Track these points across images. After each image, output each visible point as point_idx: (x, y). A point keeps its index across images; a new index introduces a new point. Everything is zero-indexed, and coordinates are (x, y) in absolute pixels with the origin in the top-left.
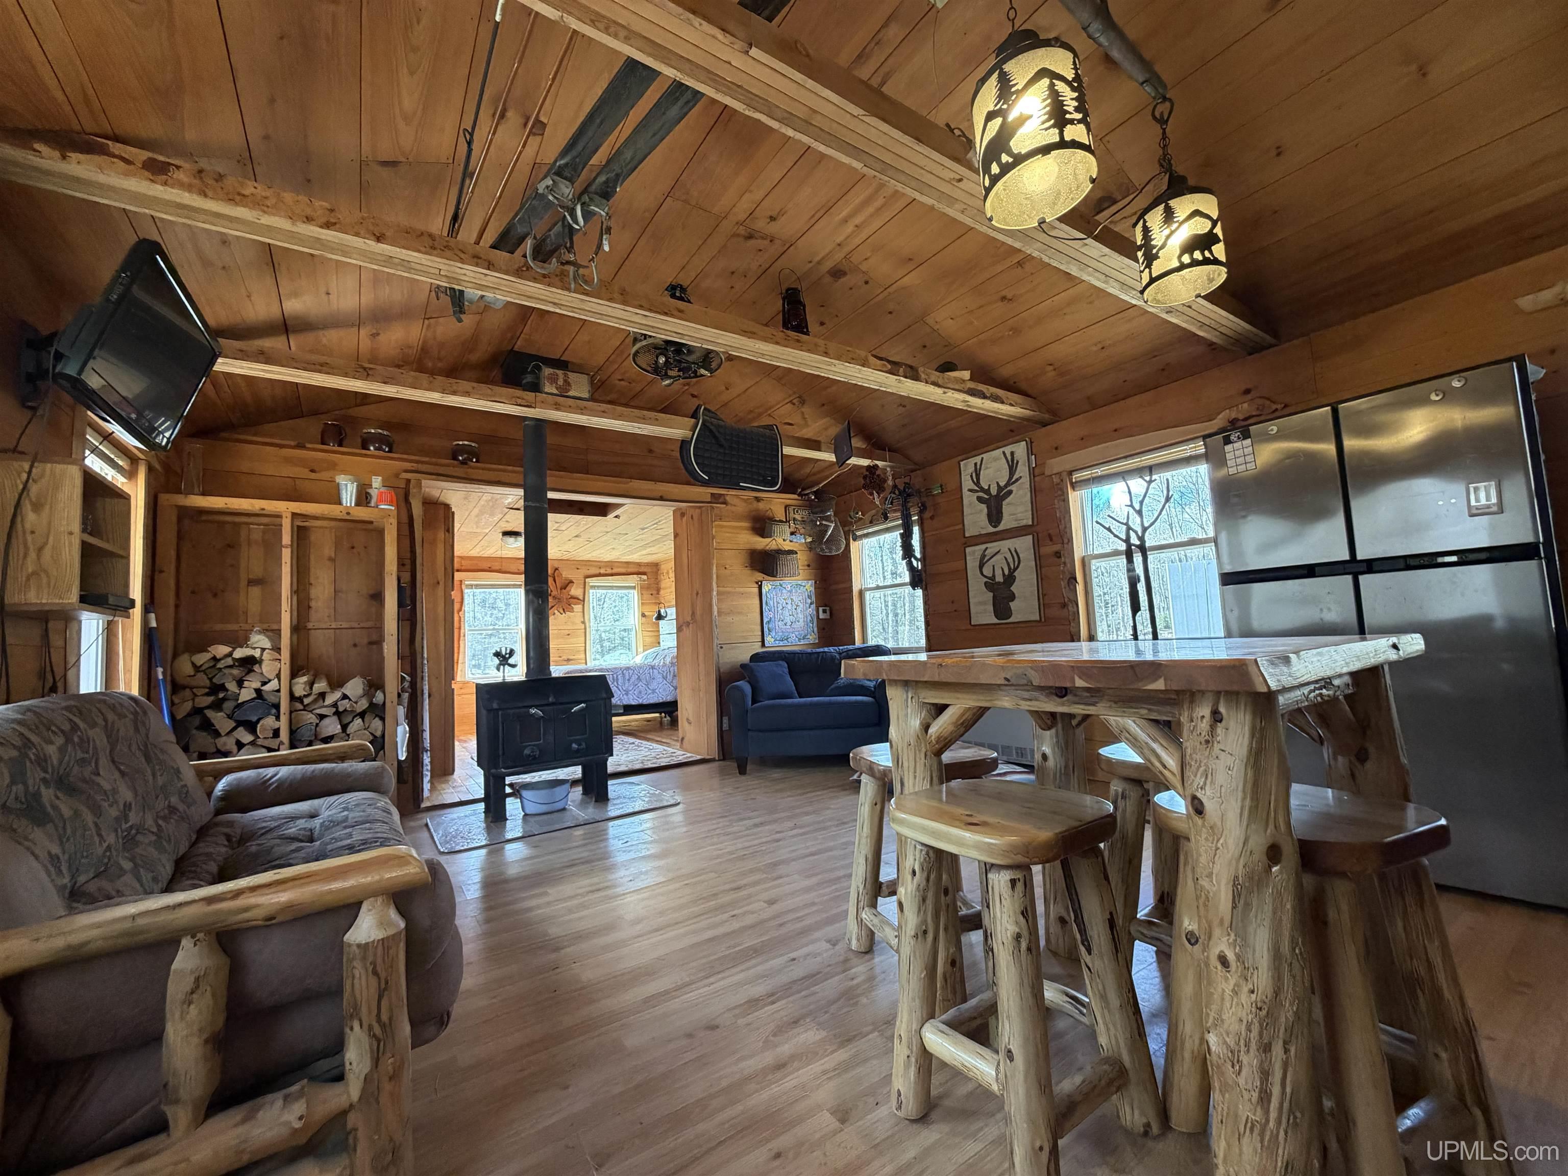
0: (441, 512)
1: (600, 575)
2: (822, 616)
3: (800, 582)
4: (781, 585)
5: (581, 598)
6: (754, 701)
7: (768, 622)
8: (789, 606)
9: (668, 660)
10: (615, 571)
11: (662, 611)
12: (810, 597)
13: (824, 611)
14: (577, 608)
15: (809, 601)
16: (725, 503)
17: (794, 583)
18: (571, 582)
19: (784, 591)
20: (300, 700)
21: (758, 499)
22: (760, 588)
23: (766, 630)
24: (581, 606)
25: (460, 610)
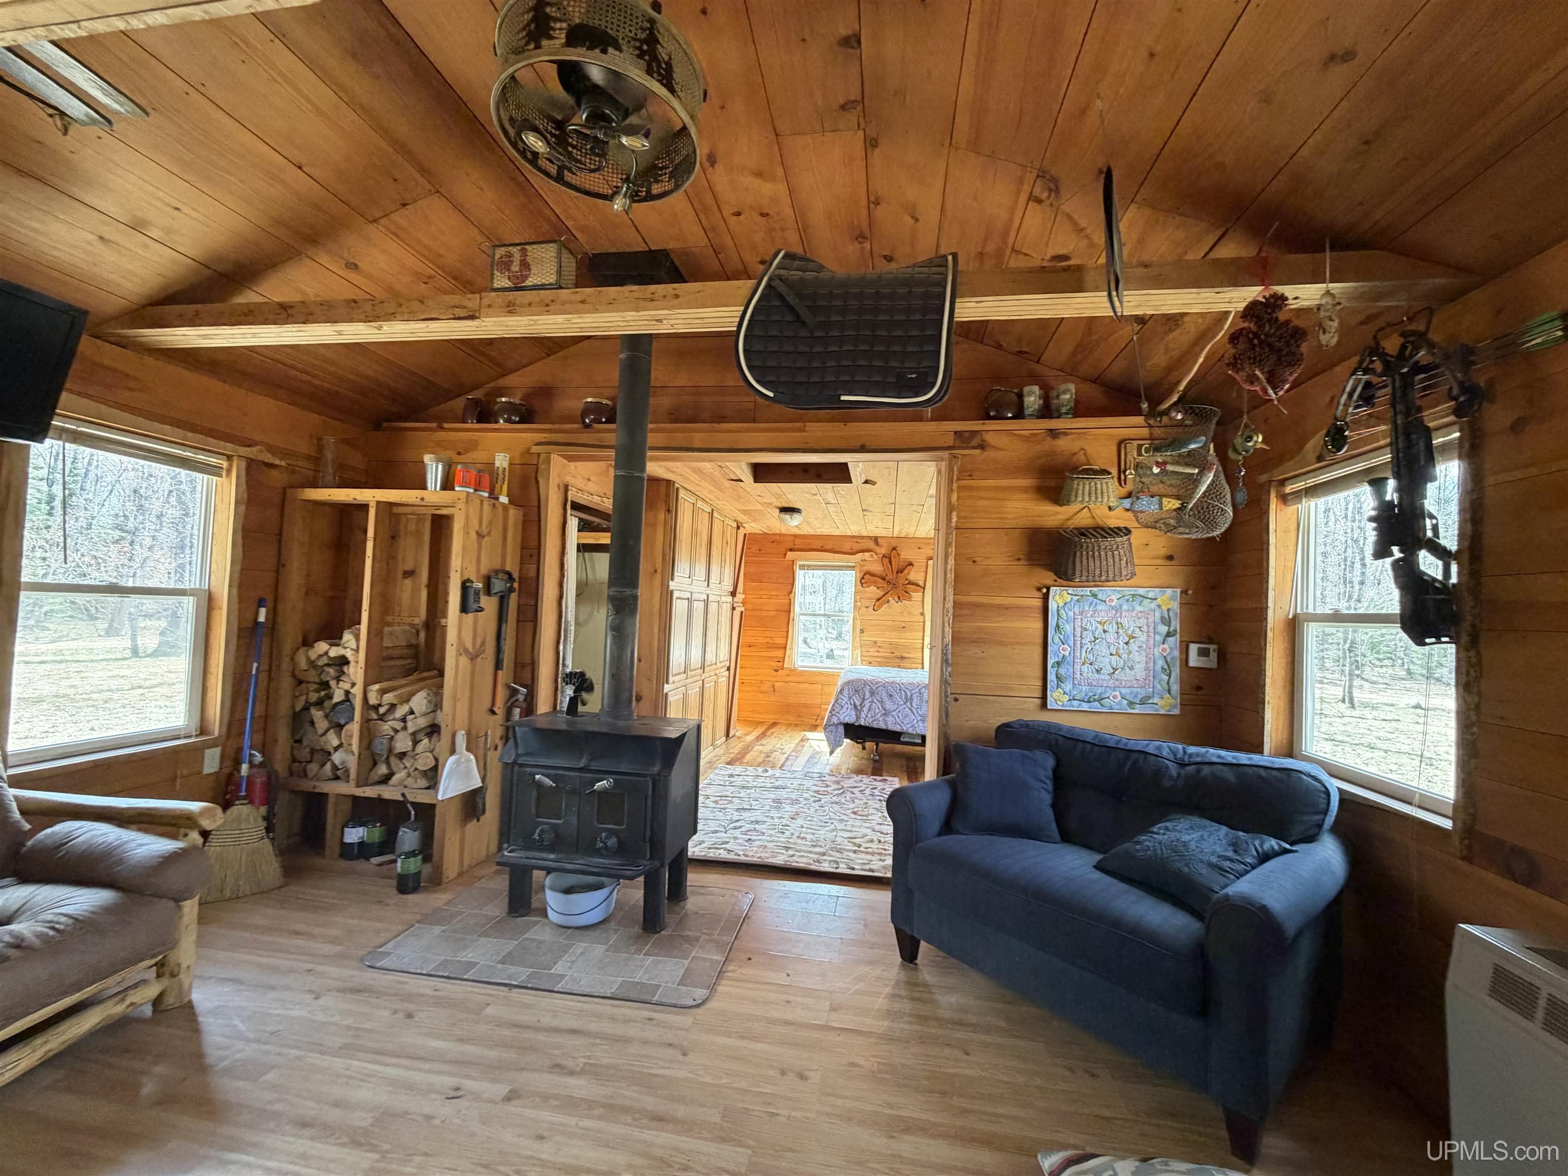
0: (663, 490)
2: (1194, 660)
3: (1141, 591)
4: (1094, 596)
5: (921, 584)
6: (947, 828)
7: (1058, 664)
8: (1111, 637)
12: (1166, 621)
13: (1203, 653)
14: (916, 596)
15: (1164, 629)
16: (982, 446)
17: (1128, 591)
18: (911, 564)
19: (1101, 607)
20: (376, 708)
21: (1054, 434)
22: (1046, 598)
23: (1051, 677)
24: (921, 594)
25: (791, 592)
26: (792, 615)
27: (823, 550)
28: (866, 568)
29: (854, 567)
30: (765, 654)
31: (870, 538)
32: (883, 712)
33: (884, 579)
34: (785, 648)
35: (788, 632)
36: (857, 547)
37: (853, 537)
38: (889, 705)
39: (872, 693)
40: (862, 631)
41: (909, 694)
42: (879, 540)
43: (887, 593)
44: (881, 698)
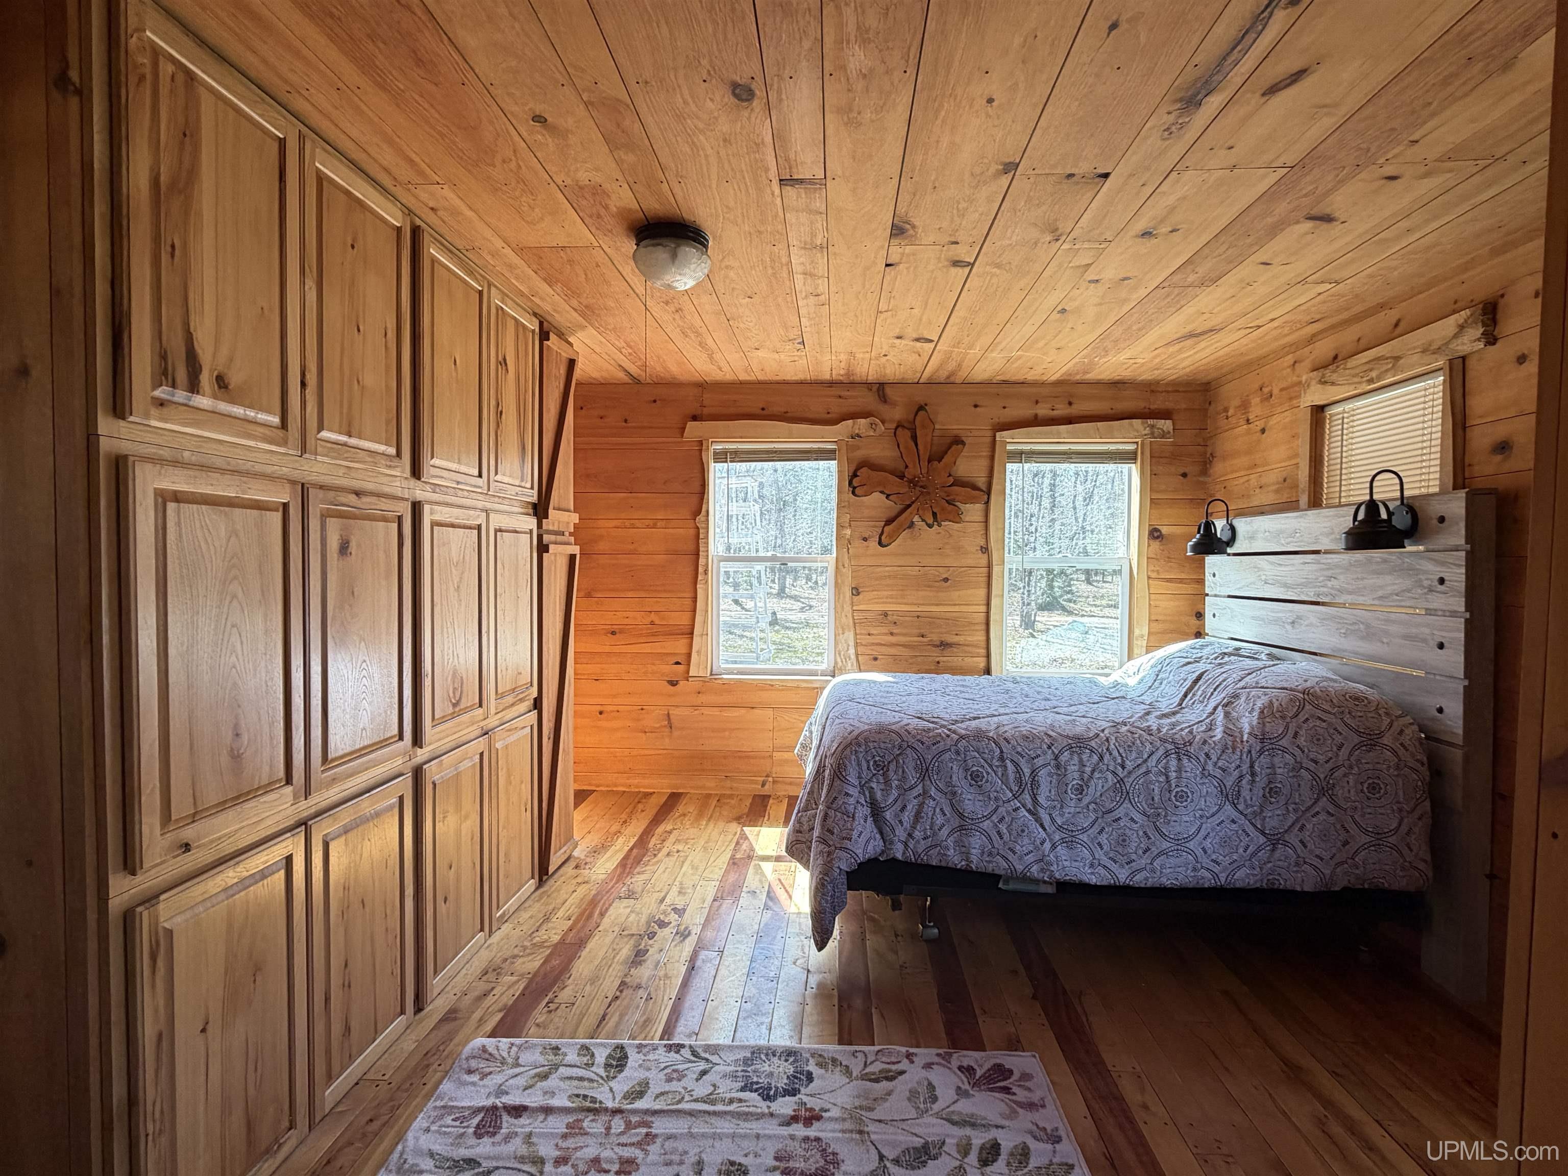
1: (1035, 422)
5: (981, 482)
9: (1247, 722)
10: (1076, 410)
11: (1220, 524)
14: (973, 511)
18: (958, 441)
24: (979, 507)
25: (698, 512)
26: (702, 561)
27: (764, 415)
28: (860, 454)
29: (833, 451)
30: (647, 648)
31: (868, 385)
32: (956, 822)
33: (902, 477)
34: (692, 633)
35: (695, 599)
36: (837, 408)
37: (831, 384)
38: (971, 802)
39: (924, 772)
40: (856, 591)
41: (1027, 771)
42: (888, 391)
43: (909, 506)
44: (949, 784)
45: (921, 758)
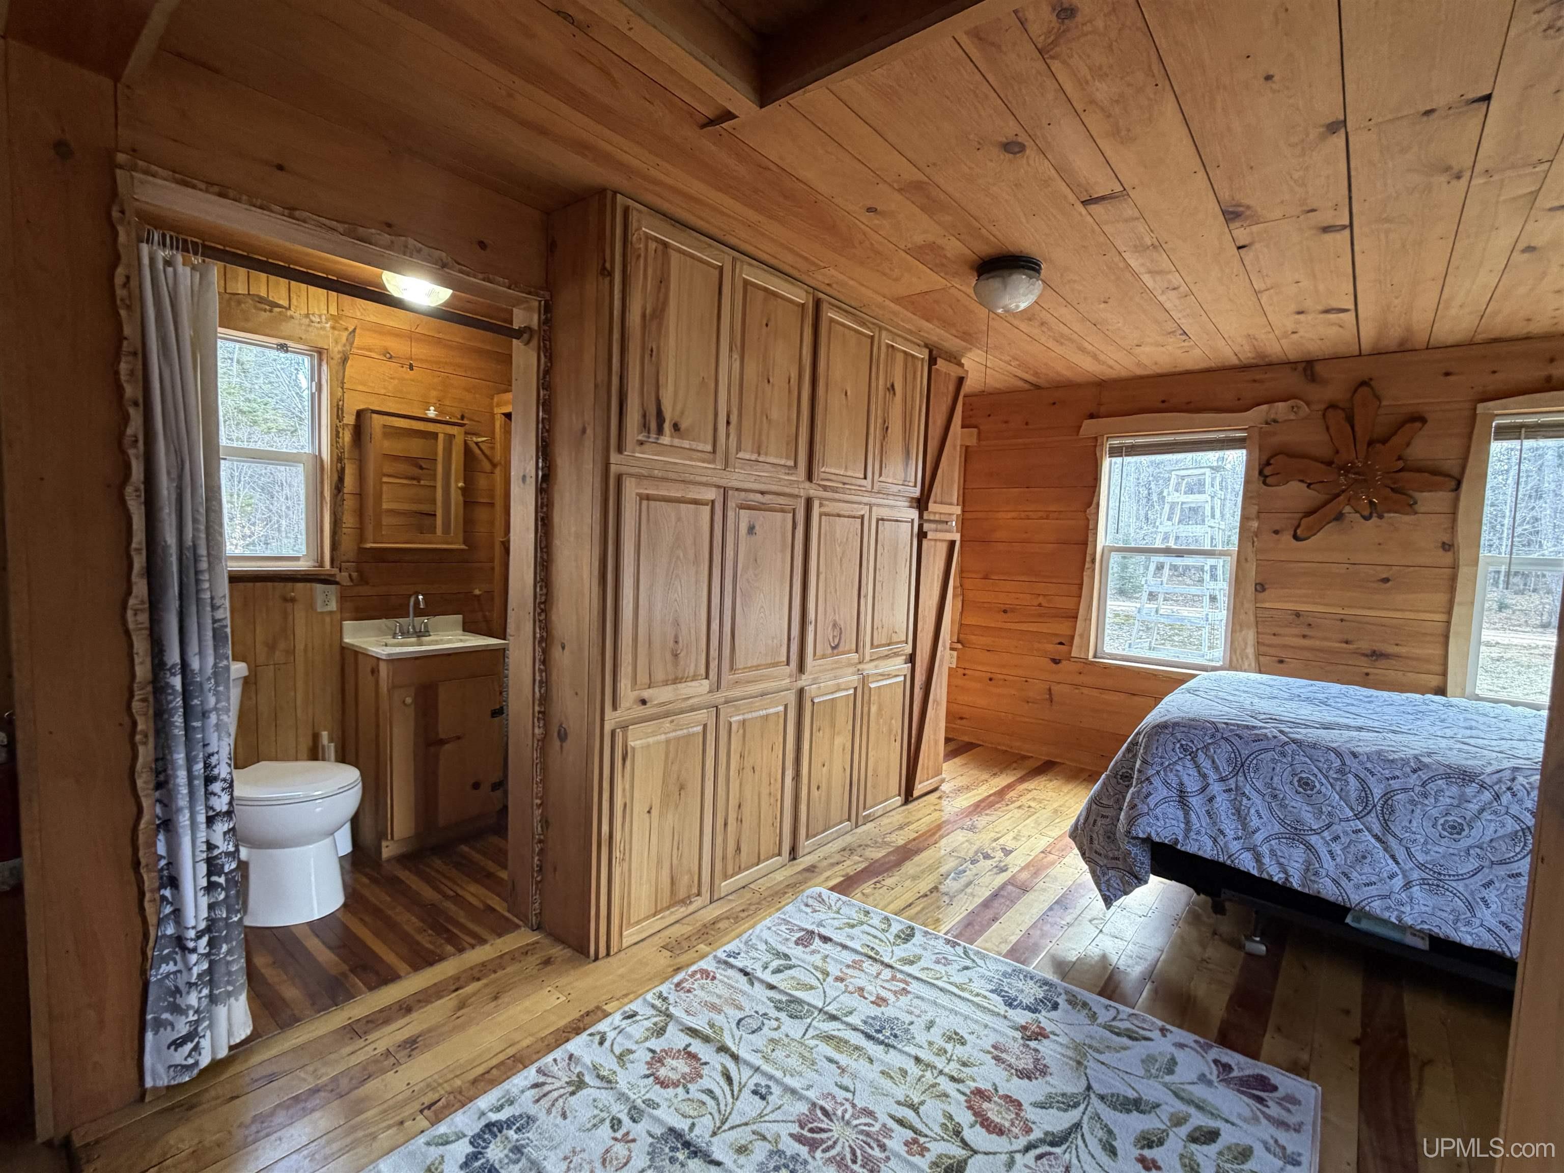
1: (1547, 387)
14: (1433, 501)
18: (1421, 419)
24: (1441, 495)
25: (1090, 504)
26: (1090, 550)
27: (1165, 407)
28: (1276, 441)
29: (1242, 439)
30: (1033, 627)
31: (1292, 365)
32: (1274, 828)
33: (1329, 463)
34: (1076, 617)
35: (1081, 584)
36: (1252, 393)
37: (1239, 368)
39: (1239, 767)
40: (1261, 587)
41: (1377, 792)
42: (1318, 368)
43: (1338, 495)
44: (1269, 785)
45: (1236, 751)
